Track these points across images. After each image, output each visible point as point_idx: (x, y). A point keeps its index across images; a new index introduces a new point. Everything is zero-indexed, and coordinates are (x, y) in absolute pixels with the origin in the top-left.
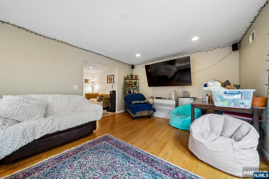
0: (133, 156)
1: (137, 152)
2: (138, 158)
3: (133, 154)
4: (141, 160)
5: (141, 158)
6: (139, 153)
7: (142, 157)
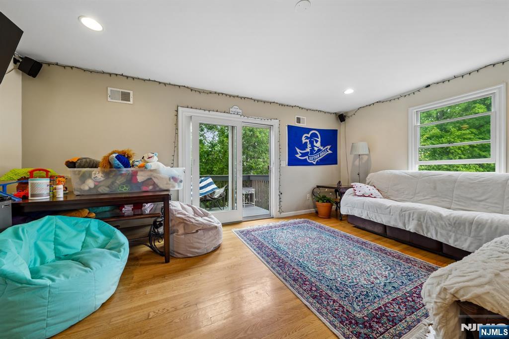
0: (328, 295)
1: (320, 301)
2: (321, 290)
3: (328, 299)
4: (316, 285)
5: (314, 289)
6: (315, 297)
7: (311, 289)
